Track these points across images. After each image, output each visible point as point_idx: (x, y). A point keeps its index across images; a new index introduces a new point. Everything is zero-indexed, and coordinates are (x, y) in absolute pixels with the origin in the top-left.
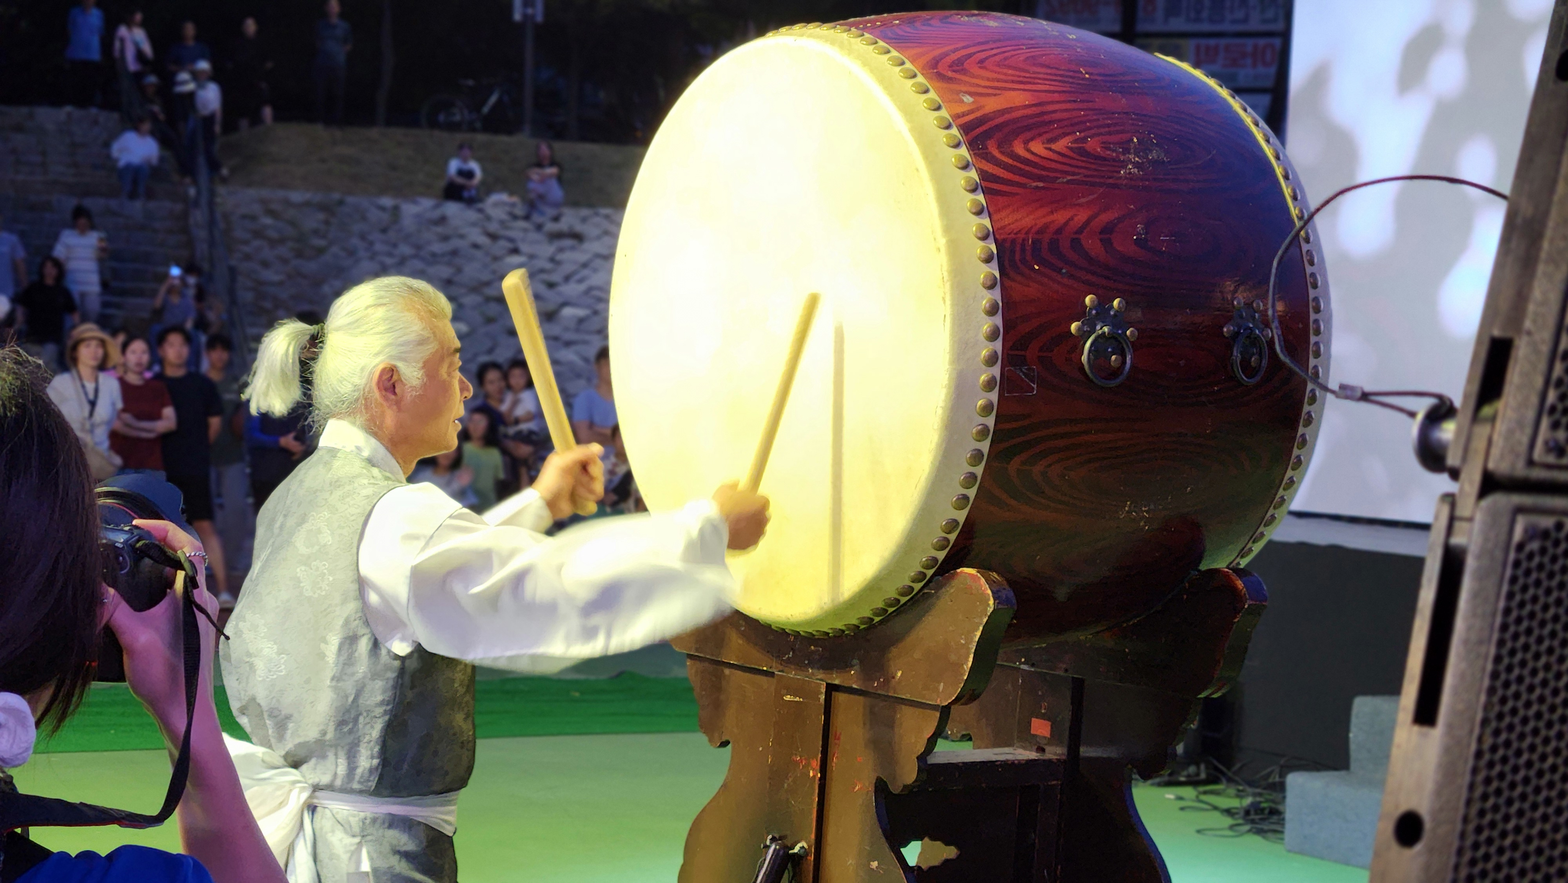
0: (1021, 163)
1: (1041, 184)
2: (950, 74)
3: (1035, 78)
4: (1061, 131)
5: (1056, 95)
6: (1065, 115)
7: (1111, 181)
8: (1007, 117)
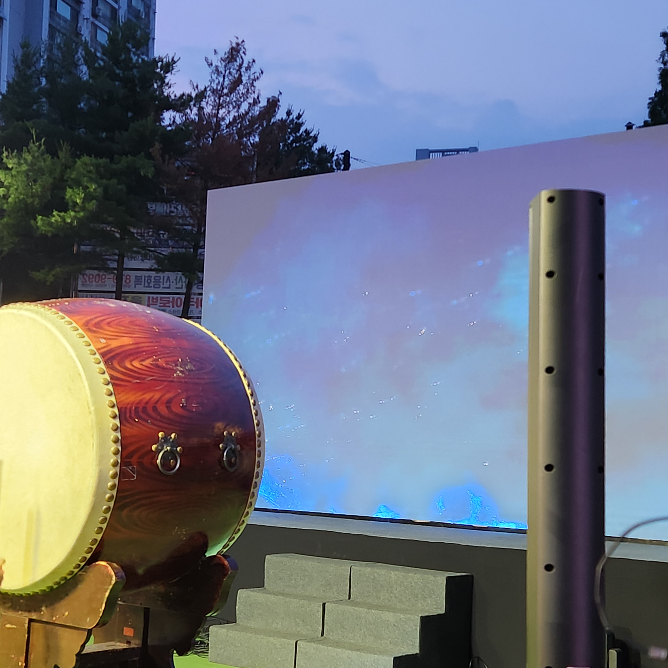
0: (128, 371)
1: (138, 381)
2: (94, 329)
3: (133, 331)
4: (147, 356)
5: (144, 339)
6: (149, 348)
7: (170, 379)
8: (122, 349)
